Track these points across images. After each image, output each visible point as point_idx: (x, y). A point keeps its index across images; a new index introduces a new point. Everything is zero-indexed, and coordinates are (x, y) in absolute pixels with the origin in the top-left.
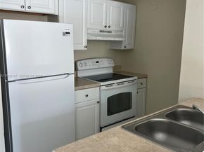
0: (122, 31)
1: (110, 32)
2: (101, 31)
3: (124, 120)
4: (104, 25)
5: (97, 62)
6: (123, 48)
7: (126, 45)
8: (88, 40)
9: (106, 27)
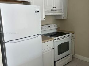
0: (61, 10)
1: (56, 10)
2: (51, 10)
3: (66, 56)
4: (53, 7)
5: (49, 26)
6: (62, 19)
7: (64, 17)
8: (45, 15)
9: (54, 8)
